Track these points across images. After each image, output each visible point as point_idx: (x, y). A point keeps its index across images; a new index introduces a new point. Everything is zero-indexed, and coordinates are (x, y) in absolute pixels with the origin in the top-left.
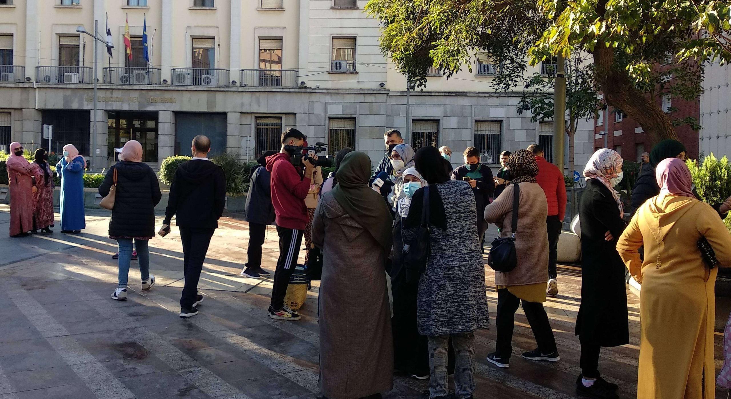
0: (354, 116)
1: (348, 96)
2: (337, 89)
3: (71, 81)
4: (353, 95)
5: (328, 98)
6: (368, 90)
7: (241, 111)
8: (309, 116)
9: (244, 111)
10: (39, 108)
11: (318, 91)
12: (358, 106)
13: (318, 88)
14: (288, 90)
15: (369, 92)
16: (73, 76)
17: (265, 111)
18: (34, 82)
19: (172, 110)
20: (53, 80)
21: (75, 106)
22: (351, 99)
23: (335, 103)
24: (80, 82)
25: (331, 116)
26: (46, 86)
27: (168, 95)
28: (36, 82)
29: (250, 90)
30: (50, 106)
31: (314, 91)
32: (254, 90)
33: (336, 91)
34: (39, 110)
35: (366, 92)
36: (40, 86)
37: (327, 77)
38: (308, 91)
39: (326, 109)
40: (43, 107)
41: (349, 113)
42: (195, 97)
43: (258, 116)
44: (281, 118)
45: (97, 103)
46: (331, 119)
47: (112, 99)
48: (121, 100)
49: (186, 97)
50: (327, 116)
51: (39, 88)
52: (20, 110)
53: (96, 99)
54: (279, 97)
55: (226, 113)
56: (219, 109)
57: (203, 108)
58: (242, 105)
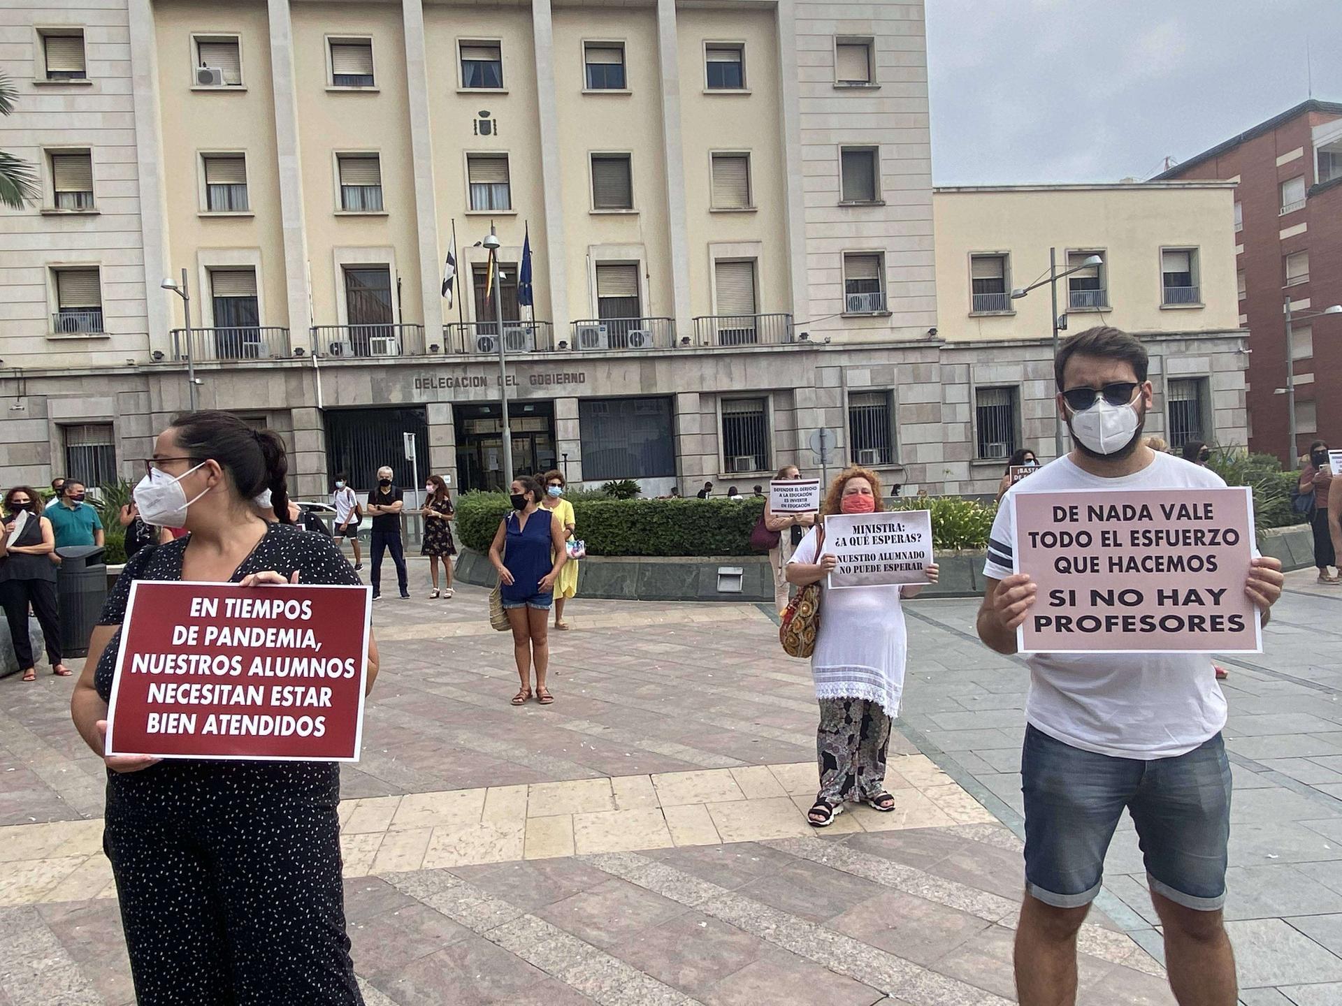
0: (890, 387)
1: (878, 354)
2: (860, 344)
3: (385, 351)
4: (885, 354)
5: (844, 361)
6: (910, 342)
7: (700, 390)
8: (816, 392)
9: (706, 389)
10: (326, 405)
11: (828, 348)
12: (896, 371)
13: (828, 343)
14: (781, 349)
15: (913, 345)
16: (389, 342)
17: (741, 388)
18: (312, 357)
19: (578, 395)
20: (348, 350)
21: (395, 398)
22: (882, 359)
23: (857, 367)
24: (399, 353)
25: (851, 389)
26: (337, 364)
27: (570, 370)
28: (316, 357)
29: (716, 352)
30: (346, 401)
31: (822, 348)
32: (722, 352)
33: (859, 347)
34: (325, 410)
35: (908, 345)
36: (326, 364)
37: (838, 323)
38: (815, 348)
39: (842, 379)
40: (331, 402)
41: (882, 383)
42: (617, 371)
43: (727, 398)
44: (767, 398)
45: (439, 390)
46: (852, 394)
47: (465, 382)
48: (484, 382)
49: (602, 371)
50: (846, 390)
51: (322, 369)
52: (286, 411)
53: (436, 383)
54: (764, 363)
55: (675, 394)
56: (662, 388)
57: (634, 389)
58: (702, 379)
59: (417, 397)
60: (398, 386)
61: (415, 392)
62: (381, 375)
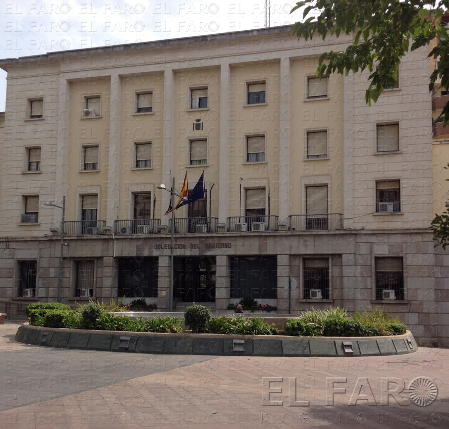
0: (401, 255)
1: (394, 236)
2: (383, 230)
3: (143, 232)
5: (373, 239)
6: (414, 229)
7: (289, 253)
8: (355, 257)
9: (293, 253)
10: (117, 256)
11: (363, 232)
12: (404, 246)
13: (363, 229)
14: (333, 233)
15: (415, 231)
16: (145, 227)
17: (312, 253)
18: (113, 234)
19: (227, 254)
20: (128, 231)
21: (146, 253)
22: (398, 239)
23: (380, 243)
24: (150, 232)
25: (376, 256)
26: (123, 237)
27: (224, 241)
28: (115, 234)
29: (297, 234)
30: (126, 254)
31: (359, 232)
32: (301, 233)
33: (382, 232)
34: (116, 258)
35: (412, 231)
36: (117, 237)
37: (371, 218)
38: (353, 232)
39: (371, 249)
40: (120, 255)
41: (396, 252)
42: (248, 242)
43: (306, 258)
44: (328, 259)
45: (165, 250)
46: (377, 259)
47: (176, 246)
48: (184, 247)
49: (240, 243)
50: (373, 256)
51: (117, 239)
52: (101, 258)
53: (163, 246)
54: (325, 240)
55: (276, 255)
56: (270, 252)
57: (255, 252)
58: (291, 247)
59: (155, 253)
60: (147, 248)
61: (154, 250)
62: (141, 242)
